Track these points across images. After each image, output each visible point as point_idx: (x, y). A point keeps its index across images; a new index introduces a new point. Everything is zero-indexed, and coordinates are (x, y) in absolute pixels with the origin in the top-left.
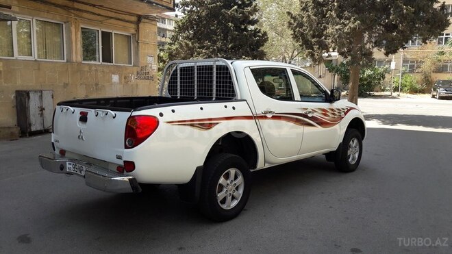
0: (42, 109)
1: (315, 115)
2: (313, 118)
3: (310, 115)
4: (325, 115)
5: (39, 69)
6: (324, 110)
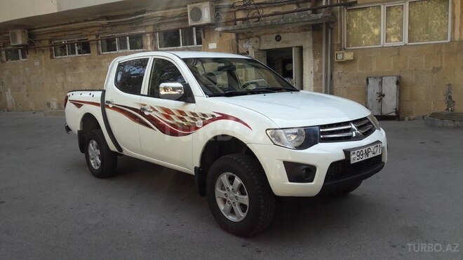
0: (381, 95)
1: (153, 114)
2: (150, 118)
3: (146, 113)
4: (168, 117)
5: (399, 54)
6: (167, 110)
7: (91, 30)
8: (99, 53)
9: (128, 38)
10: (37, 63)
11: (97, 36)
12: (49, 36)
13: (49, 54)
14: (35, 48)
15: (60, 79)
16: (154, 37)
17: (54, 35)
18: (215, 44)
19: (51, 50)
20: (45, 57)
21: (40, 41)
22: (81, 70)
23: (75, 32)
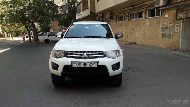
7: (127, 11)
8: (129, 20)
9: (138, 13)
10: (113, 24)
11: (129, 13)
12: (116, 14)
13: (116, 20)
14: (113, 19)
15: (118, 30)
16: (146, 13)
17: (118, 13)
18: (168, 15)
19: (117, 19)
20: (115, 21)
21: (114, 16)
22: (123, 27)
23: (123, 12)
